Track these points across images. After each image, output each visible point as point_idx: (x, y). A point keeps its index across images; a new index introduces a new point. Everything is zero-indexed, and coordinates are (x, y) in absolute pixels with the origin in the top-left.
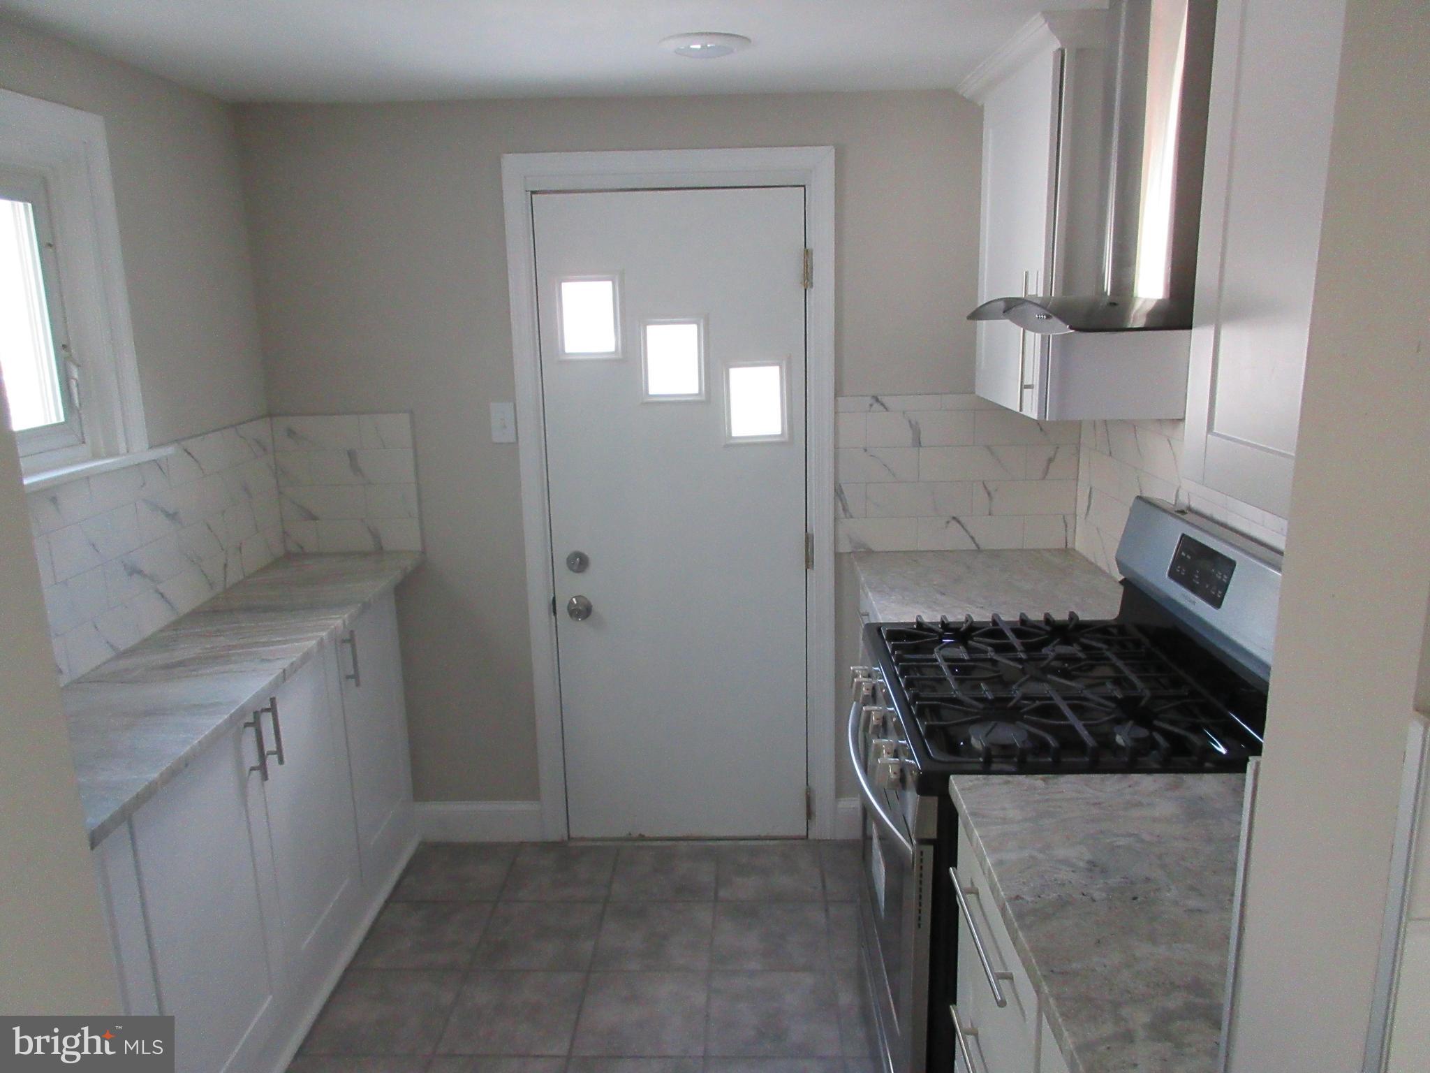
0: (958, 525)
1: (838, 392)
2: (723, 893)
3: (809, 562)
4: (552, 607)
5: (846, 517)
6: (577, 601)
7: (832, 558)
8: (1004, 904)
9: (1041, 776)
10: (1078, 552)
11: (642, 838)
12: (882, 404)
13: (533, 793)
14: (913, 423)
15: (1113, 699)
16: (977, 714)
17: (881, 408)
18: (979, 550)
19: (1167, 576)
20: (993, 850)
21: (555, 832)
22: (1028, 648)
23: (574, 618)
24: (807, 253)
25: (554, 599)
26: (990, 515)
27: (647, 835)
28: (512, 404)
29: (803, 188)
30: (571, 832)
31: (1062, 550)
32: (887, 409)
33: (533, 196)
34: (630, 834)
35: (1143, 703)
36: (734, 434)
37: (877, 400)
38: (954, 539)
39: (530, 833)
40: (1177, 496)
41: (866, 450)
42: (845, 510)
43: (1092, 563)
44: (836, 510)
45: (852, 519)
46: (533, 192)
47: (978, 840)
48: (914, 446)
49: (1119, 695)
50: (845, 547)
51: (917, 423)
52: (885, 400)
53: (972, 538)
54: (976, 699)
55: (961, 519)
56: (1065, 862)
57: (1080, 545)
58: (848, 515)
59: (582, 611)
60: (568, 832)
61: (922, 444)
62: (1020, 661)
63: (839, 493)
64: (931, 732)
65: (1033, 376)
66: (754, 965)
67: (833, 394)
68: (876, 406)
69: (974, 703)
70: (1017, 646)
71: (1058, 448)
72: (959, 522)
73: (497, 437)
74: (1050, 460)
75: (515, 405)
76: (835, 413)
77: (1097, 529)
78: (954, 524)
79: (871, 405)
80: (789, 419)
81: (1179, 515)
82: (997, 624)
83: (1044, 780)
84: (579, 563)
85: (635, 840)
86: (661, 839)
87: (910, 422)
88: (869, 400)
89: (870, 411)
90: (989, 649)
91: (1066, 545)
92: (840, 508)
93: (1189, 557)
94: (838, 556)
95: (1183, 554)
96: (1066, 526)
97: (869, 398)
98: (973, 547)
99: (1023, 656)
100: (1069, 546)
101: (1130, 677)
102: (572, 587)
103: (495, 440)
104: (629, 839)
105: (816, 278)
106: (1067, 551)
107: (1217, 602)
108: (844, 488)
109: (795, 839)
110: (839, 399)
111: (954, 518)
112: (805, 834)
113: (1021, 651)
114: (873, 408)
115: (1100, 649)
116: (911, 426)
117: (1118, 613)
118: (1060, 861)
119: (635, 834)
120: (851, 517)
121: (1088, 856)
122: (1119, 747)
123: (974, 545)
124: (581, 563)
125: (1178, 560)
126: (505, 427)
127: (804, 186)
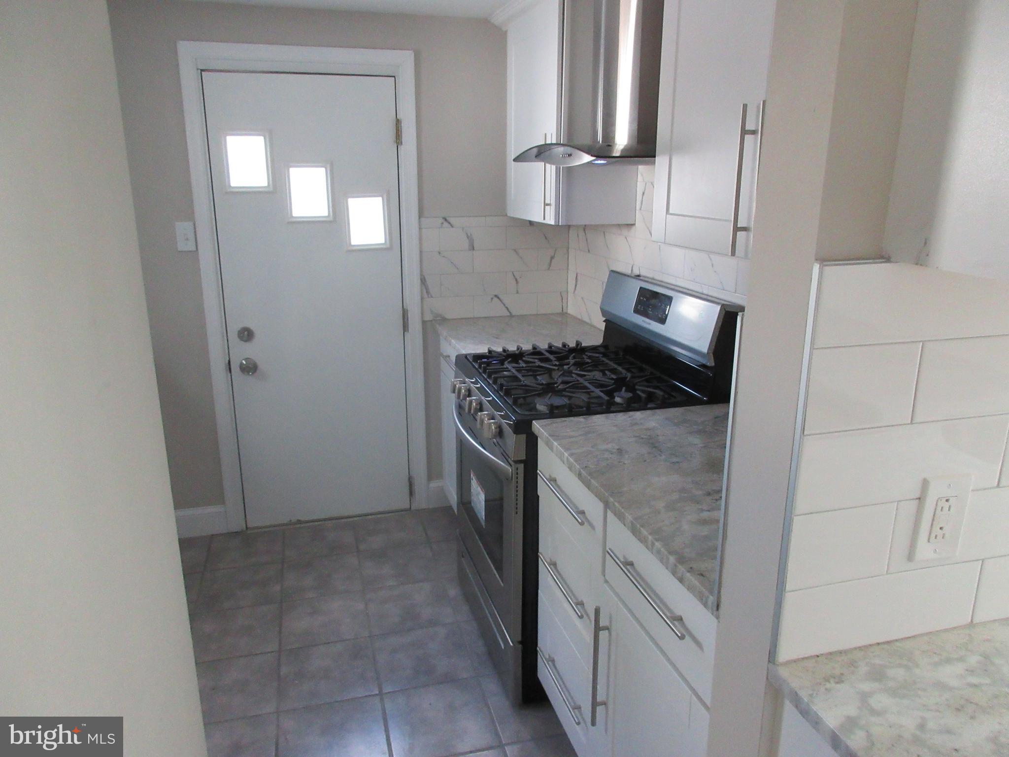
0: (498, 299)
1: (421, 215)
2: (362, 547)
3: (405, 327)
4: (228, 367)
5: (428, 297)
6: (246, 362)
7: (420, 324)
8: (580, 471)
9: (581, 417)
10: (569, 314)
11: (299, 522)
12: (449, 223)
13: (220, 499)
14: (469, 235)
15: (612, 379)
16: (540, 390)
17: (449, 226)
18: (511, 316)
19: (632, 312)
20: (567, 449)
21: (237, 524)
22: (559, 359)
23: (246, 373)
24: (398, 122)
25: (229, 362)
26: (517, 292)
27: (302, 519)
28: (191, 224)
29: (394, 78)
30: (248, 525)
31: (560, 313)
32: (452, 226)
33: (203, 73)
34: (291, 521)
35: (628, 379)
36: (353, 243)
37: (446, 220)
38: (497, 310)
39: (219, 528)
40: (632, 270)
41: (440, 253)
42: (428, 292)
43: (579, 320)
44: (422, 293)
45: (432, 299)
46: (202, 70)
47: (557, 447)
48: (470, 250)
49: (614, 377)
50: (428, 317)
51: (471, 235)
52: (452, 220)
53: (507, 308)
54: (537, 384)
55: (500, 296)
56: (606, 450)
57: (571, 310)
58: (430, 296)
59: (250, 368)
60: (246, 525)
61: (475, 249)
62: (556, 365)
63: (424, 281)
64: (515, 402)
65: (551, 198)
66: (391, 583)
67: (418, 217)
68: (446, 224)
69: (538, 386)
70: (552, 359)
71: (556, 250)
72: (498, 298)
73: (182, 246)
74: (552, 258)
75: (194, 225)
76: (420, 228)
77: (582, 298)
78: (495, 299)
79: (442, 223)
80: (389, 233)
81: (638, 277)
82: (536, 349)
83: (584, 418)
84: (247, 335)
85: (295, 524)
86: (313, 521)
87: (467, 234)
88: (441, 220)
89: (441, 227)
90: (536, 360)
91: (563, 310)
92: (425, 291)
93: (645, 299)
94: (424, 323)
95: (642, 298)
96: (562, 299)
97: (441, 218)
98: (508, 314)
99: (557, 363)
100: (564, 311)
101: (618, 368)
102: (242, 352)
103: (180, 249)
104: (291, 523)
105: (404, 139)
106: (563, 314)
107: (663, 320)
108: (426, 278)
109: (402, 511)
110: (422, 219)
111: (496, 296)
112: (409, 507)
113: (555, 361)
114: (444, 225)
115: (598, 357)
116: (468, 237)
117: (602, 341)
118: (604, 450)
119: (294, 519)
120: (432, 297)
121: (617, 447)
122: (618, 404)
123: (508, 313)
124: (248, 335)
125: (639, 302)
126: (187, 239)
127: (394, 77)
